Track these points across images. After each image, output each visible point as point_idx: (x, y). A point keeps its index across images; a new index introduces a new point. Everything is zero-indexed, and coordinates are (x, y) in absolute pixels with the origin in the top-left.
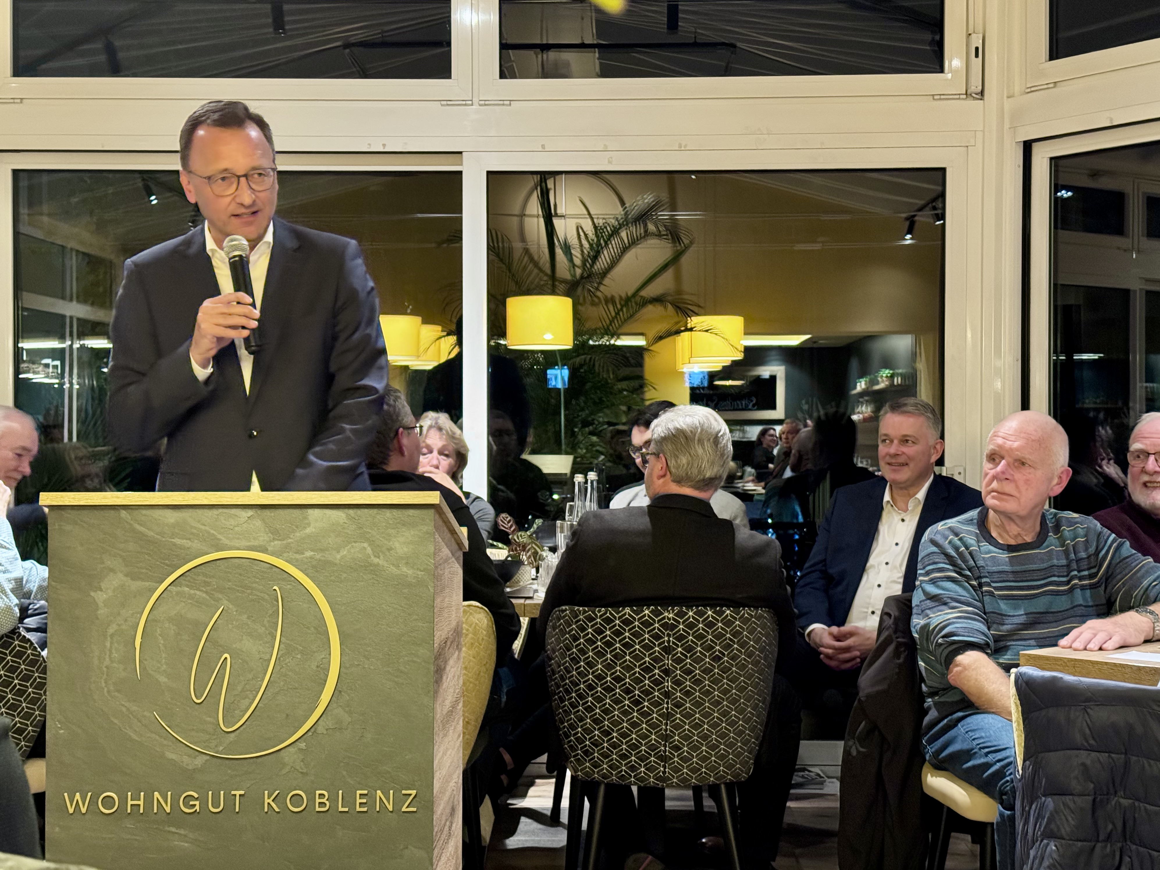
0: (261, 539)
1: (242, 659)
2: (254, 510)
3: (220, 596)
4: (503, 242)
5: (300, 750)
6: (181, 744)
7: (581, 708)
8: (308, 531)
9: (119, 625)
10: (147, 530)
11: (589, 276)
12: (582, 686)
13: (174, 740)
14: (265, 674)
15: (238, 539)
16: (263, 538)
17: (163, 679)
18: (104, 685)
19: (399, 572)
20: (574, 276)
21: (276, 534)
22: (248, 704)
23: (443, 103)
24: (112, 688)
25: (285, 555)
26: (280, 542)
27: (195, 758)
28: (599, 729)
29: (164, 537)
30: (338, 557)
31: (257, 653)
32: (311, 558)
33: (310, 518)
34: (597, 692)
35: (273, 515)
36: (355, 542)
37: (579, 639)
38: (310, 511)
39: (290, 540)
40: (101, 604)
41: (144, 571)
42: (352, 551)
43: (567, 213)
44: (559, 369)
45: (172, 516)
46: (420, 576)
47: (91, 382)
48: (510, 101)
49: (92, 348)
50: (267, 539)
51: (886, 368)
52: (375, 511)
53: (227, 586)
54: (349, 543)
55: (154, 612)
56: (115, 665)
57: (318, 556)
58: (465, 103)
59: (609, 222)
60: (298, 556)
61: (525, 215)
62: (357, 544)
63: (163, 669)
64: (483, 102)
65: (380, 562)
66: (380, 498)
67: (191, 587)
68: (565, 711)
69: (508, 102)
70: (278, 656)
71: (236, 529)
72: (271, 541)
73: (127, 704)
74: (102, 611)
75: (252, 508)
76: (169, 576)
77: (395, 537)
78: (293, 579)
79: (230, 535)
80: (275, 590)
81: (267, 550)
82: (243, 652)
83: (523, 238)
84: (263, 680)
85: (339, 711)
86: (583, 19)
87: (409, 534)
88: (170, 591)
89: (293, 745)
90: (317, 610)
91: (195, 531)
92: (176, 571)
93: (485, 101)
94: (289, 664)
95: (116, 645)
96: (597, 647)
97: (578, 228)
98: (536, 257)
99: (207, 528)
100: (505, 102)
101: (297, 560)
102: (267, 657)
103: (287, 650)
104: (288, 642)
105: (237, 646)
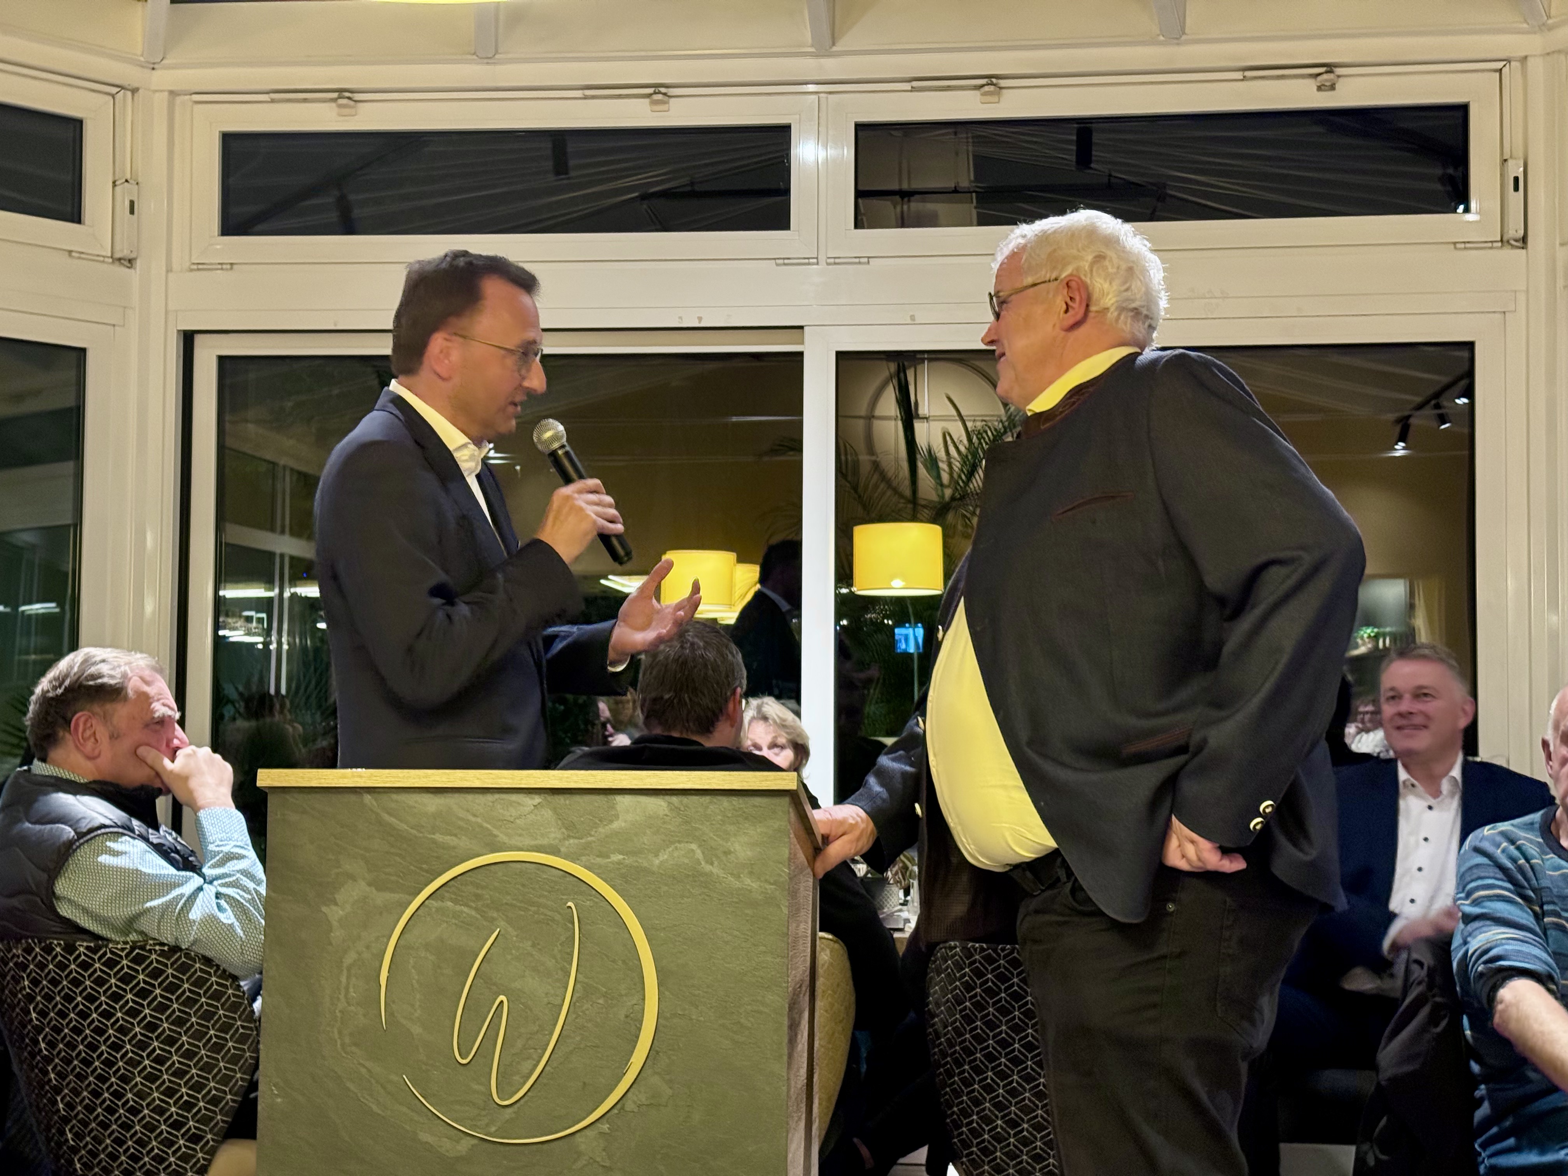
0: (553, 835)
1: (523, 1004)
2: (542, 796)
3: (495, 915)
4: (846, 454)
5: (602, 1134)
6: (439, 1121)
7: (976, 1086)
8: (615, 825)
9: (359, 953)
10: (397, 822)
11: (962, 498)
12: (978, 1055)
13: (430, 1114)
14: (555, 1025)
15: (520, 835)
16: (554, 834)
17: (416, 1030)
18: (336, 1036)
19: (737, 884)
20: (943, 496)
21: (571, 829)
22: (530, 1067)
23: (778, 261)
24: (347, 1040)
25: (584, 858)
26: (576, 841)
27: (458, 1142)
28: (1003, 1117)
29: (422, 833)
30: (657, 862)
31: (544, 995)
32: (619, 863)
33: (618, 808)
34: (1000, 1065)
35: (567, 802)
36: (679, 842)
37: (974, 989)
38: (619, 798)
39: (590, 839)
40: (335, 924)
41: (393, 878)
42: (676, 854)
43: (932, 414)
44: (910, 627)
45: (432, 803)
46: (769, 892)
47: (304, 641)
48: (869, 257)
49: (306, 597)
50: (559, 836)
51: (1368, 624)
52: (706, 799)
53: (505, 901)
54: (672, 843)
55: (407, 936)
56: (353, 1008)
57: (629, 861)
58: (806, 262)
59: (990, 424)
60: (599, 860)
61: (873, 417)
62: (682, 845)
63: (416, 1015)
64: (832, 260)
65: (715, 870)
66: (714, 781)
67: (455, 902)
68: (954, 1091)
69: (866, 260)
70: (574, 999)
71: (518, 821)
72: (564, 839)
73: (368, 1064)
74: (338, 934)
75: (540, 794)
76: (426, 885)
77: (735, 835)
78: (594, 892)
79: (509, 831)
80: (570, 907)
81: (559, 851)
82: (524, 993)
83: (871, 448)
84: (551, 1033)
85: (655, 1080)
86: (957, 154)
87: (755, 832)
88: (427, 907)
89: (592, 1127)
90: (627, 936)
91: (461, 823)
92: (436, 878)
93: (835, 258)
94: (587, 1012)
95: (354, 979)
96: (1000, 1000)
97: (946, 435)
98: (890, 474)
99: (479, 820)
100: (862, 260)
101: (600, 866)
102: (558, 1001)
103: (585, 991)
104: (587, 980)
105: (517, 985)
